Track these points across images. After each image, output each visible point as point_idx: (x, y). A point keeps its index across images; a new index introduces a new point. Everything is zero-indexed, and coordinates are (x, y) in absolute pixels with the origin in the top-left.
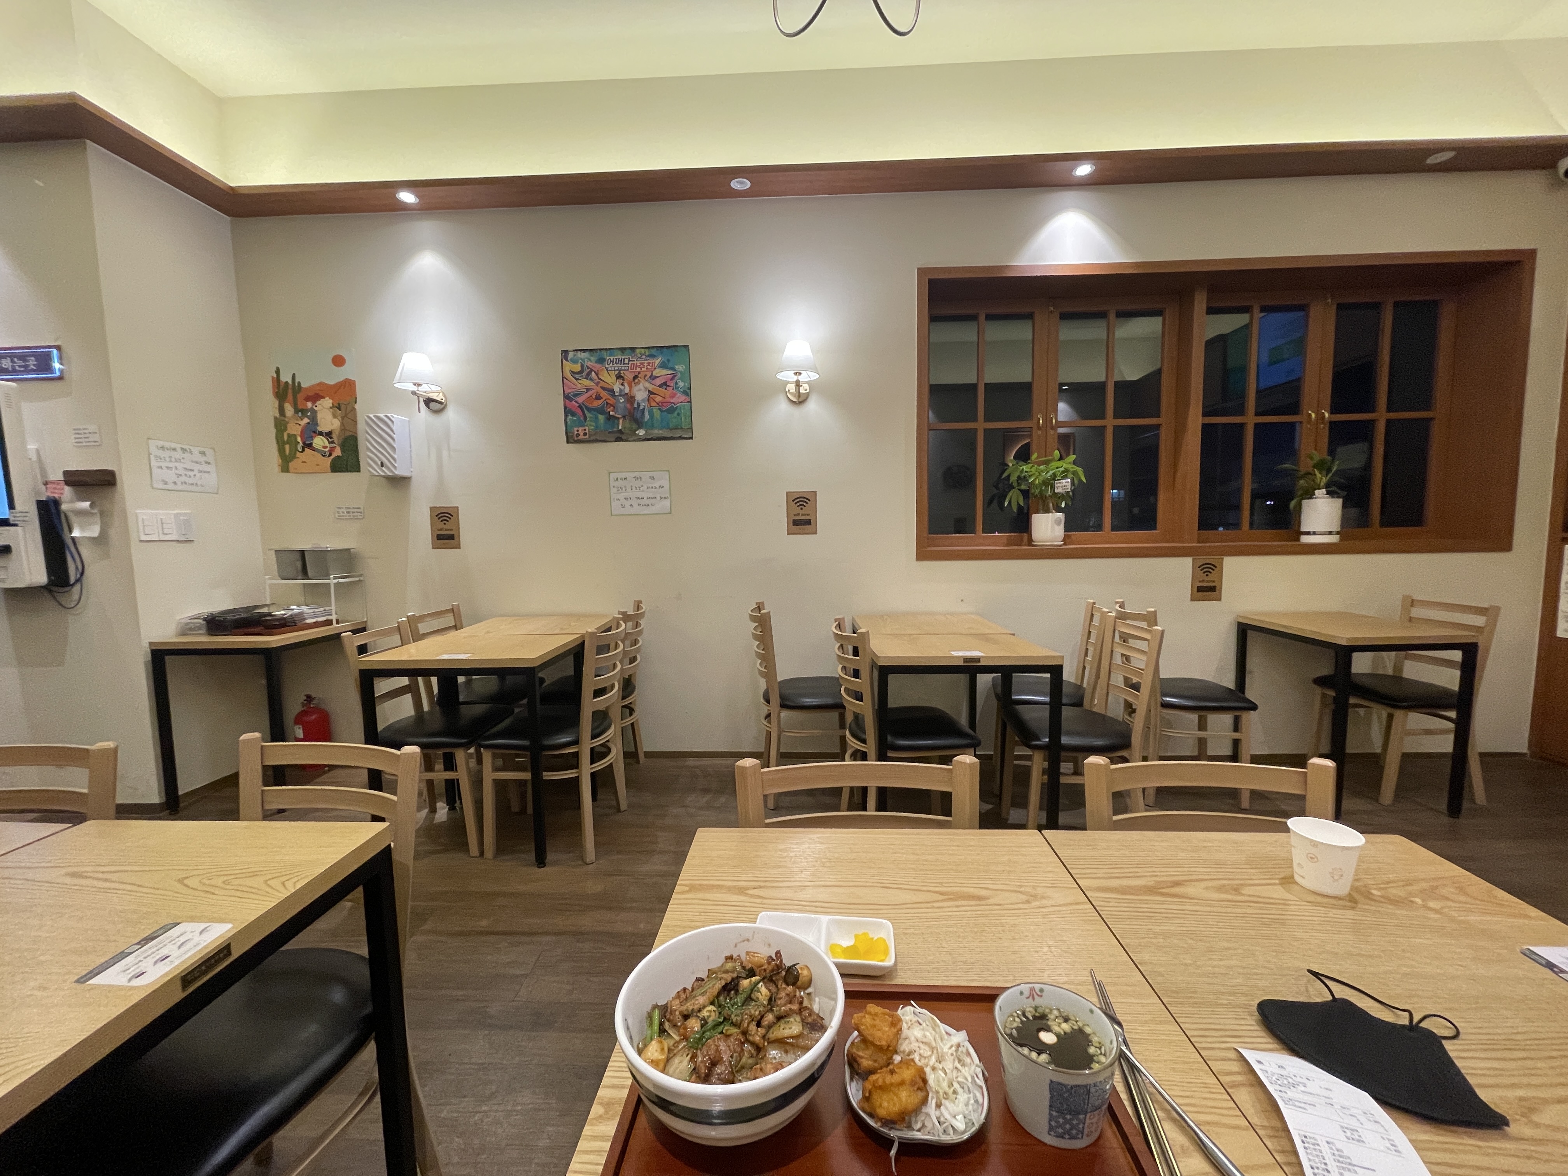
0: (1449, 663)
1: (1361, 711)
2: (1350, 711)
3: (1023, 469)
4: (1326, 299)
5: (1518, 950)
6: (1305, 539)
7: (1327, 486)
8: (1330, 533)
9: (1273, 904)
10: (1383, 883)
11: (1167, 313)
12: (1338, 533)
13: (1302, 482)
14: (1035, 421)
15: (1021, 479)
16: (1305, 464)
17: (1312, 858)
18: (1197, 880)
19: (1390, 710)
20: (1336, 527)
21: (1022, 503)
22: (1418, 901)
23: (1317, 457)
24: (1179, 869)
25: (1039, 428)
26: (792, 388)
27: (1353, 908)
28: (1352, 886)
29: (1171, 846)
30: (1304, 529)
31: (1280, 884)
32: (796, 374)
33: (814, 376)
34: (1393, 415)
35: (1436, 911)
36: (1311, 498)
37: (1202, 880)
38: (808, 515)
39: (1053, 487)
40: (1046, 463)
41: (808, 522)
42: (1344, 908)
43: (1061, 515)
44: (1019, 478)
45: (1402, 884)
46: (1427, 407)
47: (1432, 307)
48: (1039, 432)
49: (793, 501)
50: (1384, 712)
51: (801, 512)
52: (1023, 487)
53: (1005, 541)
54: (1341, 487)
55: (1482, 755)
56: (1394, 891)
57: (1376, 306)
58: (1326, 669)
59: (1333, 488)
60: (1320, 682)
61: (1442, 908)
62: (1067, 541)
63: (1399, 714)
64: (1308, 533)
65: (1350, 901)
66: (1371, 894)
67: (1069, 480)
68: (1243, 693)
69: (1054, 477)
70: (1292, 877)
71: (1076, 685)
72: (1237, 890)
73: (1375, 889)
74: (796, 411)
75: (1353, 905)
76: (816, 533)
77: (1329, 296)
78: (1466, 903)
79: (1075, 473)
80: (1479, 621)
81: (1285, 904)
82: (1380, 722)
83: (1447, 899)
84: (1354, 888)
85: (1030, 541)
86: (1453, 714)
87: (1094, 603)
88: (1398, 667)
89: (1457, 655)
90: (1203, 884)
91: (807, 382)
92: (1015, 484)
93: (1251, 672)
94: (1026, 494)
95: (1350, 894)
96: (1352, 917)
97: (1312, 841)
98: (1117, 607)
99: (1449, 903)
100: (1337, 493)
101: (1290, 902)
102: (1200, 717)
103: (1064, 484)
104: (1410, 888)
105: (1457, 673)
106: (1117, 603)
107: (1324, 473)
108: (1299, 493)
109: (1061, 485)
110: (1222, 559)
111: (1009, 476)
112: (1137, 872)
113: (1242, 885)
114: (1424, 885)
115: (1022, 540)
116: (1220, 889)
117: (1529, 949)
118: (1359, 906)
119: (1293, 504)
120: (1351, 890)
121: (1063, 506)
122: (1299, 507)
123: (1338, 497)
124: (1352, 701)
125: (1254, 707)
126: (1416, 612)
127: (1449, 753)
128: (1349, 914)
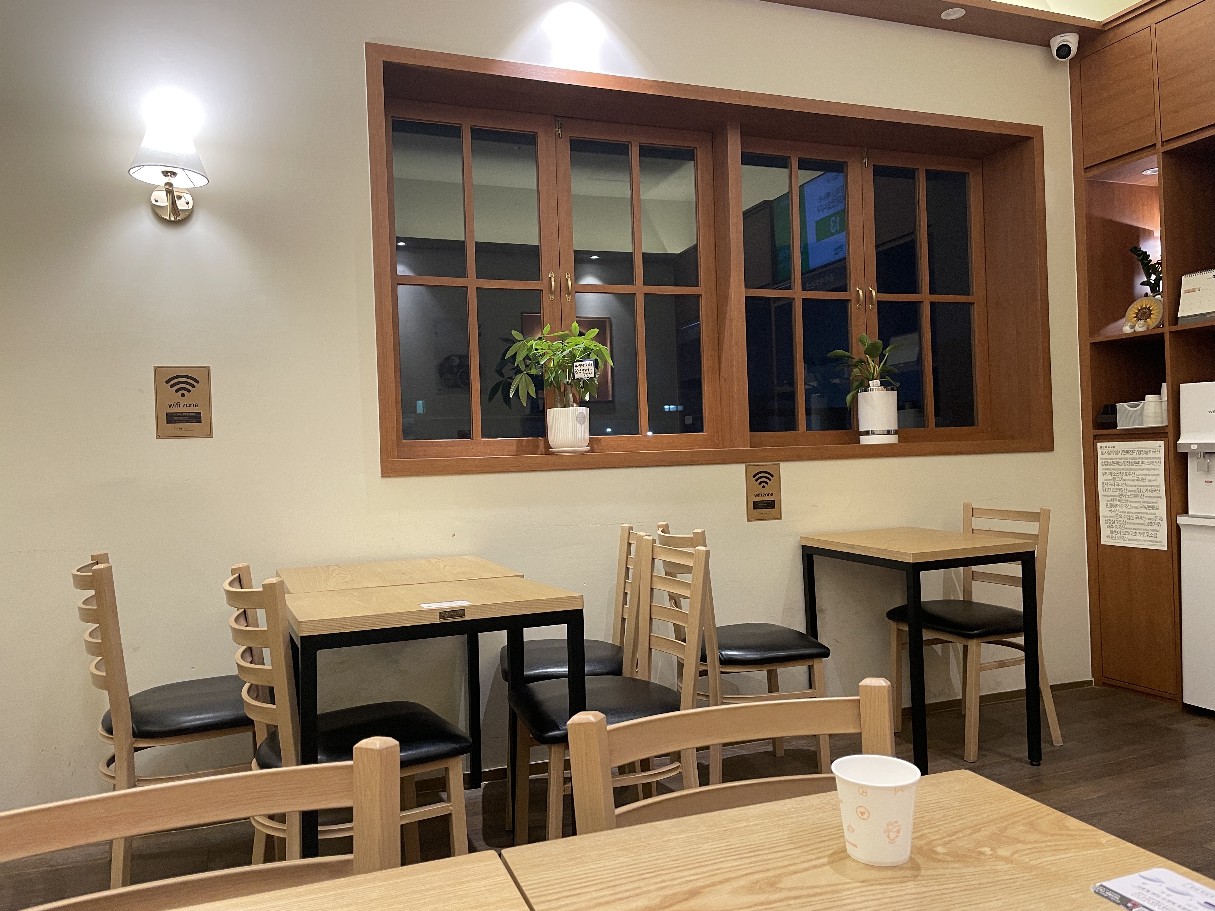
0: (1010, 580)
1: (938, 648)
2: (925, 648)
3: (532, 346)
4: (863, 158)
5: (1093, 891)
6: (865, 440)
7: (881, 376)
8: (889, 432)
9: (820, 894)
10: (949, 836)
11: (700, 154)
12: (896, 432)
13: (855, 370)
14: (545, 281)
15: (531, 360)
16: (858, 350)
17: (862, 813)
18: (721, 882)
19: (965, 642)
20: (894, 427)
21: (533, 395)
22: (987, 850)
23: (869, 341)
24: (699, 870)
25: (551, 292)
26: (161, 198)
27: (915, 877)
28: (912, 846)
29: (691, 837)
30: (862, 429)
31: (830, 863)
32: (166, 173)
33: (200, 181)
34: (937, 298)
35: (1006, 860)
36: (866, 390)
37: (727, 880)
38: (196, 405)
39: (572, 372)
40: (563, 339)
41: (196, 418)
42: (904, 880)
43: (585, 410)
44: (527, 357)
45: (967, 832)
46: (966, 291)
47: (961, 179)
48: (552, 297)
49: (167, 382)
50: (958, 644)
51: (182, 401)
52: (534, 372)
53: (514, 448)
54: (895, 377)
55: (1054, 688)
56: (960, 843)
57: (910, 174)
58: (898, 600)
59: (888, 378)
60: (895, 615)
61: (1013, 854)
62: (595, 447)
63: (973, 644)
64: (867, 433)
65: (912, 868)
66: (935, 853)
67: (592, 362)
68: (816, 638)
69: (572, 357)
70: (844, 850)
71: (613, 646)
72: (772, 884)
73: (940, 845)
74: (172, 236)
75: (915, 873)
76: (210, 435)
77: (865, 154)
78: (1036, 842)
79: (599, 353)
80: (1032, 528)
81: (833, 892)
82: (957, 659)
83: (1018, 841)
84: (917, 850)
85: (548, 446)
86: (1020, 640)
87: (631, 528)
88: (967, 591)
89: (1016, 569)
90: (728, 887)
91: (190, 191)
92: (522, 367)
93: (821, 610)
94: (538, 381)
95: (911, 859)
96: (913, 891)
97: (861, 786)
98: (660, 532)
99: (1020, 846)
100: (891, 384)
101: (840, 887)
102: (769, 672)
103: (586, 367)
104: (977, 836)
105: (1019, 591)
106: (659, 526)
107: (877, 359)
108: (856, 384)
109: (582, 368)
110: (779, 465)
111: (514, 356)
112: (639, 888)
113: (780, 875)
114: (993, 828)
115: (537, 447)
116: (752, 888)
117: (1101, 885)
118: (923, 872)
119: (849, 397)
120: (912, 853)
121: (587, 398)
122: (855, 399)
123: (892, 389)
124: (927, 635)
125: (825, 653)
126: (978, 523)
127: (1024, 690)
128: (911, 887)
